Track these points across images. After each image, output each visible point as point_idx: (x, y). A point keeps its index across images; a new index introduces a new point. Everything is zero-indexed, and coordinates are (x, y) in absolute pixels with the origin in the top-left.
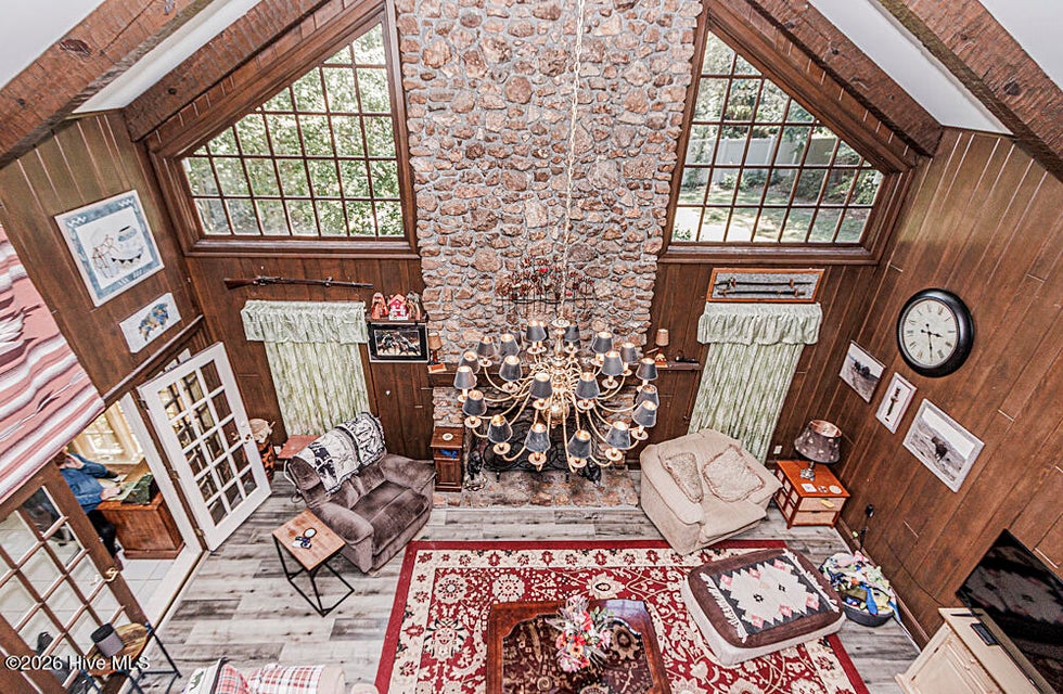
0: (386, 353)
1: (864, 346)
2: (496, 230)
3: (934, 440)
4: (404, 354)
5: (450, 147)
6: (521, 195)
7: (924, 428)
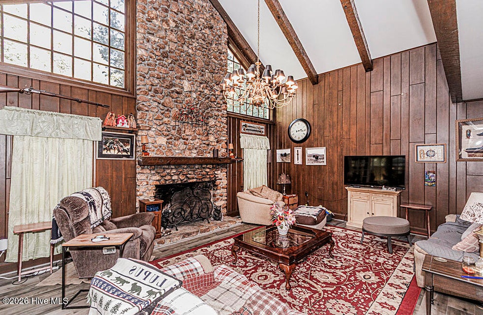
0: (109, 153)
1: (280, 148)
2: (173, 89)
3: (314, 156)
4: (120, 153)
5: (156, 49)
6: (182, 77)
7: (310, 156)
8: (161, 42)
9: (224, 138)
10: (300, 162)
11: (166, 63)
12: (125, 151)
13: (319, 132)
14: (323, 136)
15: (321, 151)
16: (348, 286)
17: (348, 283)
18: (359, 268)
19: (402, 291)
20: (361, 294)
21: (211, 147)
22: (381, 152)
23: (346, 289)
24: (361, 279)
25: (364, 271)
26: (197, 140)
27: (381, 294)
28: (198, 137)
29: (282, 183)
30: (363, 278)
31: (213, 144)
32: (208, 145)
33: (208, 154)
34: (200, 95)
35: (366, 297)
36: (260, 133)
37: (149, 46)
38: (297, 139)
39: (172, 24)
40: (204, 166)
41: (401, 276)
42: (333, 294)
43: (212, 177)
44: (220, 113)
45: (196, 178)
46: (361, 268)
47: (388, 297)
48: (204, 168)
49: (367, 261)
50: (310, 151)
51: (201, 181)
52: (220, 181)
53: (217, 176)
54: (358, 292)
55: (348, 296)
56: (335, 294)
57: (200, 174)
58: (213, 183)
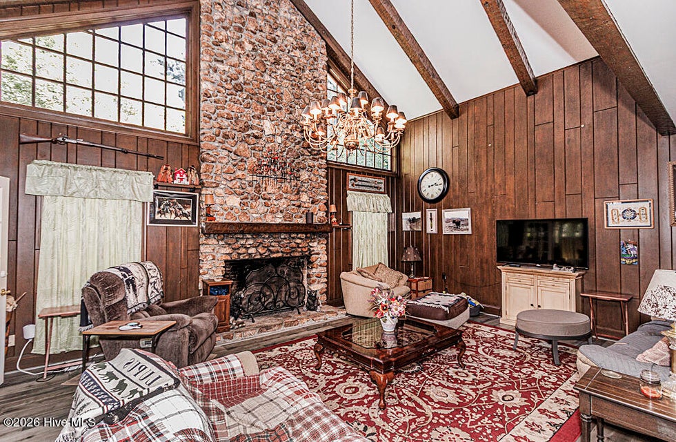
0: (163, 217)
1: (408, 211)
2: (249, 132)
3: (454, 222)
4: (178, 218)
5: (226, 81)
6: (262, 116)
7: (448, 221)
8: (233, 71)
9: (322, 198)
10: (435, 231)
11: (240, 99)
12: (184, 215)
13: (460, 186)
14: (466, 192)
15: (464, 214)
16: (474, 409)
17: (475, 404)
18: (500, 384)
19: (558, 421)
20: (490, 422)
21: (304, 209)
22: (552, 213)
23: (469, 414)
24: (496, 401)
25: (506, 389)
26: (283, 200)
27: (523, 423)
28: (285, 195)
29: (408, 260)
30: (501, 399)
31: (306, 205)
32: (299, 206)
33: (299, 220)
34: (287, 138)
35: (497, 427)
36: (377, 190)
37: (216, 77)
38: (429, 197)
39: (248, 47)
40: (293, 235)
41: (563, 400)
42: (447, 420)
43: (304, 250)
44: (316, 163)
45: (282, 252)
46: (503, 385)
47: (532, 429)
48: (293, 238)
49: (516, 375)
50: (448, 215)
51: (289, 255)
52: (316, 256)
53: (312, 249)
54: (486, 419)
55: (468, 424)
56: (450, 419)
57: (287, 246)
58: (307, 259)
